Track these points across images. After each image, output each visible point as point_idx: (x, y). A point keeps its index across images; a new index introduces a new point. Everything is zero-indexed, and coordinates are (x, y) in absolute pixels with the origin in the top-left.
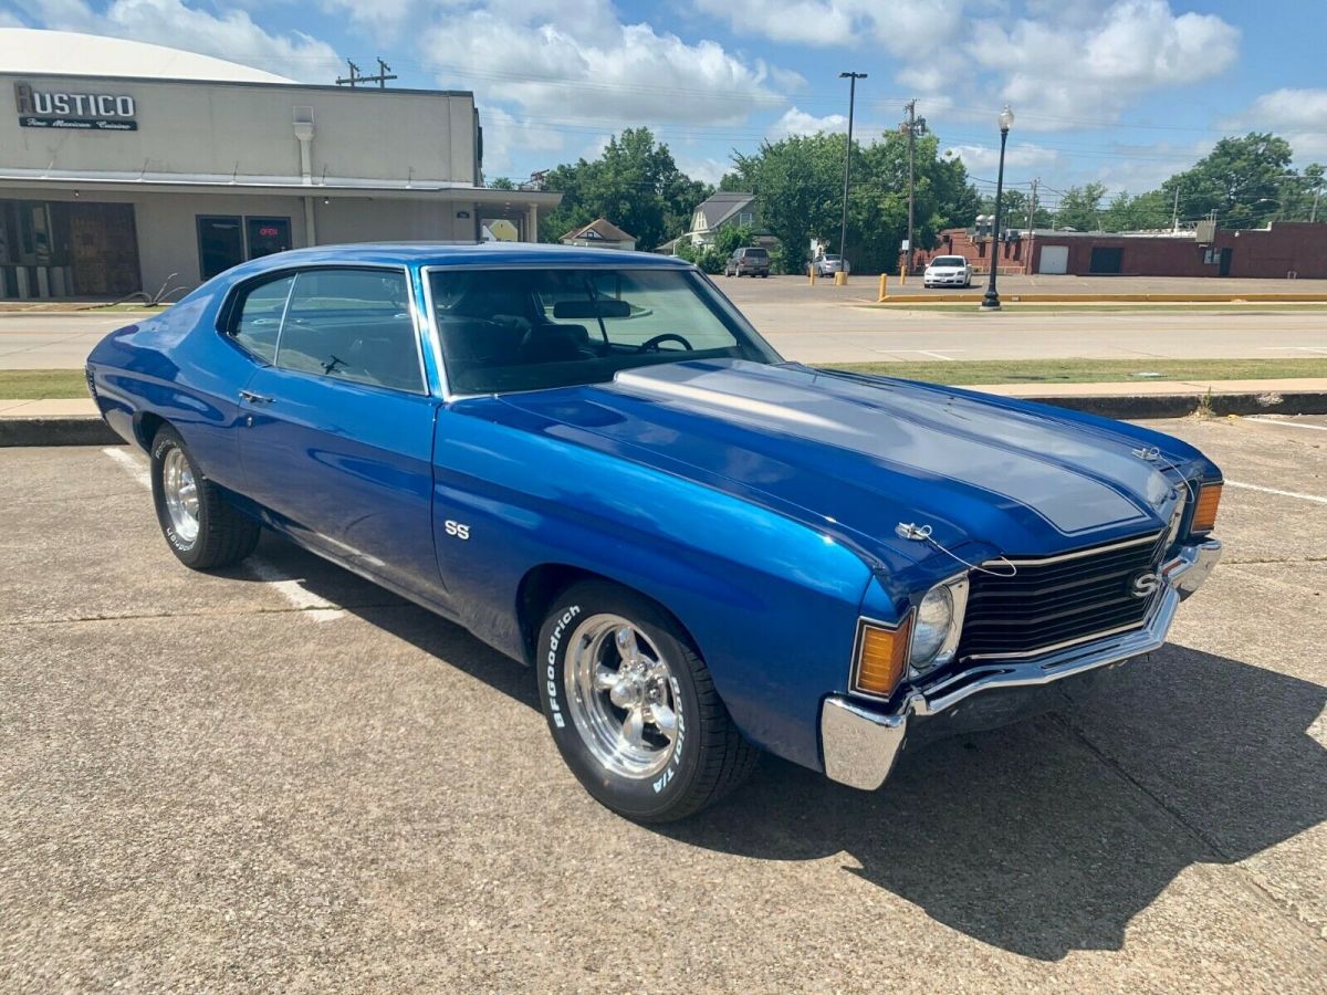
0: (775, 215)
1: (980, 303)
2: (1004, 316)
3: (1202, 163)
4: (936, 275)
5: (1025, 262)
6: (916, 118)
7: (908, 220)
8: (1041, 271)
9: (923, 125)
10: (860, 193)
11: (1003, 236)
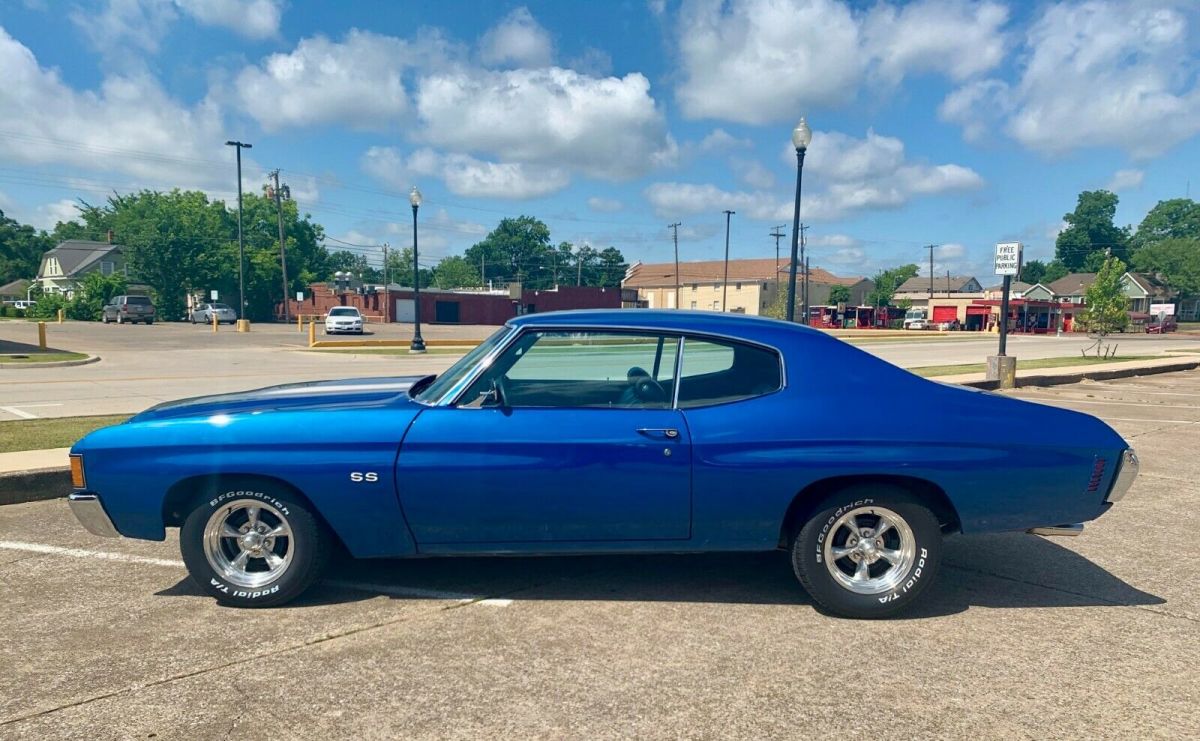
1: (409, 347)
2: (428, 358)
4: (338, 323)
5: (384, 312)
6: (280, 186)
7: (281, 274)
8: (398, 319)
9: (288, 192)
10: (233, 248)
11: (363, 290)
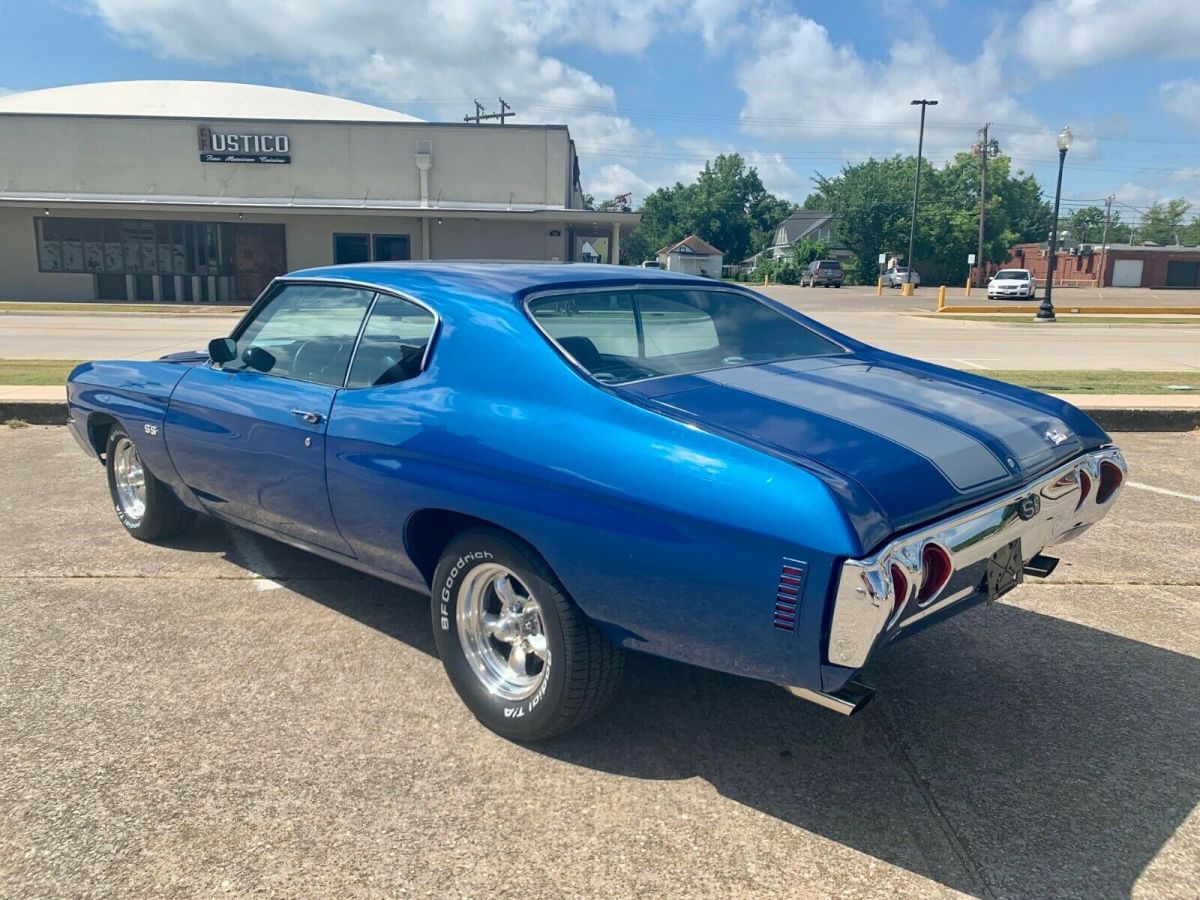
0: (851, 231)
1: (1035, 315)
2: (1056, 327)
4: (1000, 287)
5: (1098, 275)
6: (989, 142)
7: (978, 236)
8: (1113, 284)
9: (996, 147)
10: (933, 211)
11: (1076, 251)
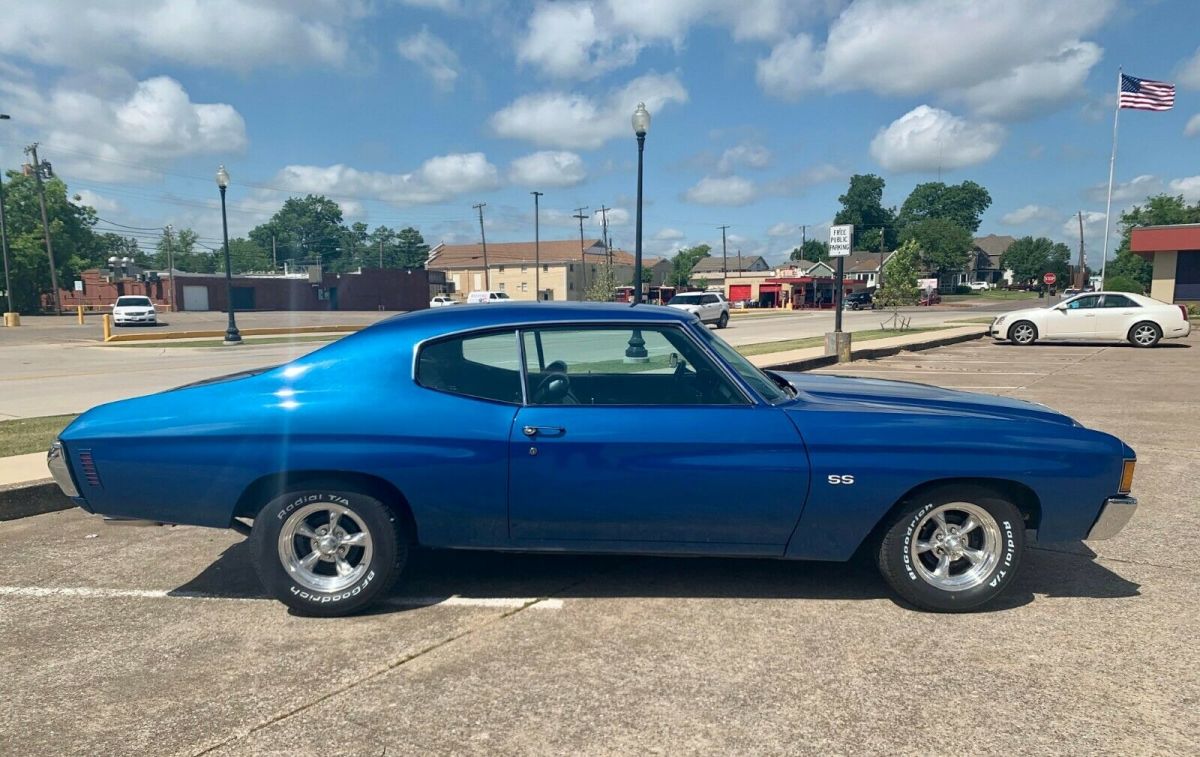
1: (223, 338)
2: (246, 348)
3: (276, 217)
4: (127, 314)
5: (170, 301)
6: (40, 163)
7: (48, 260)
8: (186, 306)
9: (50, 169)
11: (143, 277)
